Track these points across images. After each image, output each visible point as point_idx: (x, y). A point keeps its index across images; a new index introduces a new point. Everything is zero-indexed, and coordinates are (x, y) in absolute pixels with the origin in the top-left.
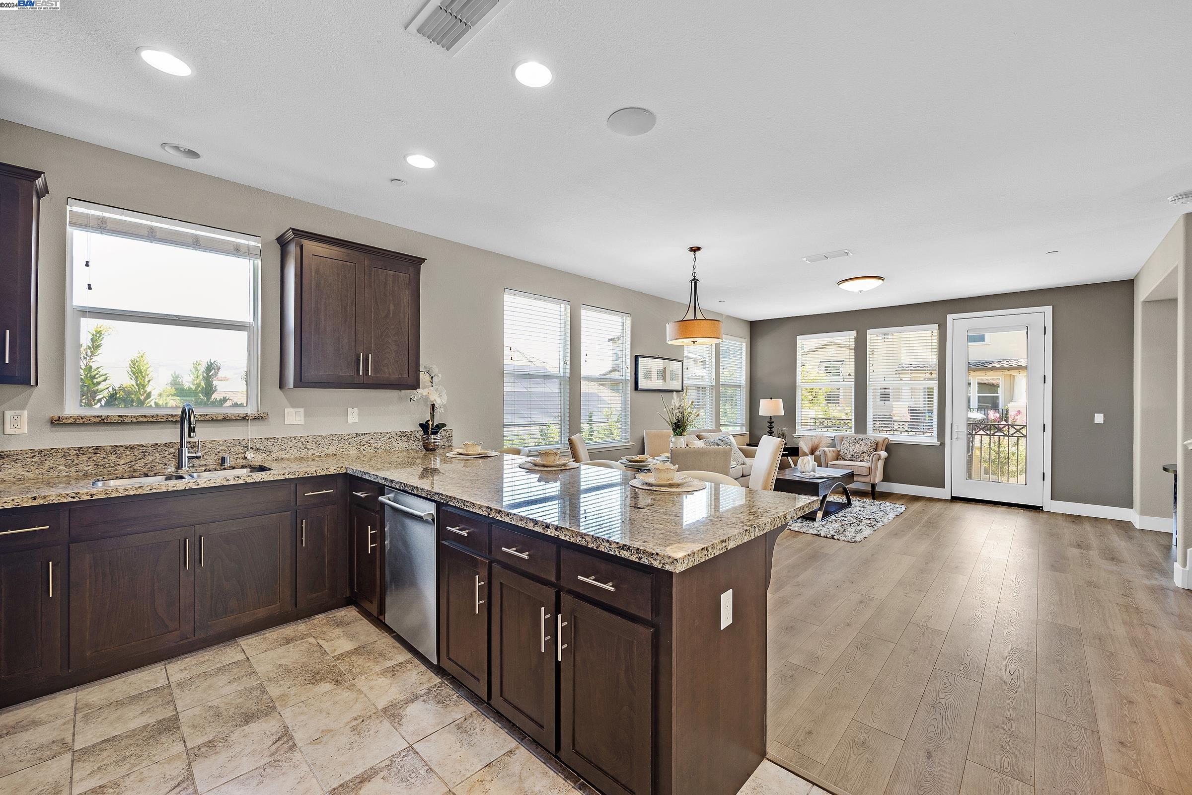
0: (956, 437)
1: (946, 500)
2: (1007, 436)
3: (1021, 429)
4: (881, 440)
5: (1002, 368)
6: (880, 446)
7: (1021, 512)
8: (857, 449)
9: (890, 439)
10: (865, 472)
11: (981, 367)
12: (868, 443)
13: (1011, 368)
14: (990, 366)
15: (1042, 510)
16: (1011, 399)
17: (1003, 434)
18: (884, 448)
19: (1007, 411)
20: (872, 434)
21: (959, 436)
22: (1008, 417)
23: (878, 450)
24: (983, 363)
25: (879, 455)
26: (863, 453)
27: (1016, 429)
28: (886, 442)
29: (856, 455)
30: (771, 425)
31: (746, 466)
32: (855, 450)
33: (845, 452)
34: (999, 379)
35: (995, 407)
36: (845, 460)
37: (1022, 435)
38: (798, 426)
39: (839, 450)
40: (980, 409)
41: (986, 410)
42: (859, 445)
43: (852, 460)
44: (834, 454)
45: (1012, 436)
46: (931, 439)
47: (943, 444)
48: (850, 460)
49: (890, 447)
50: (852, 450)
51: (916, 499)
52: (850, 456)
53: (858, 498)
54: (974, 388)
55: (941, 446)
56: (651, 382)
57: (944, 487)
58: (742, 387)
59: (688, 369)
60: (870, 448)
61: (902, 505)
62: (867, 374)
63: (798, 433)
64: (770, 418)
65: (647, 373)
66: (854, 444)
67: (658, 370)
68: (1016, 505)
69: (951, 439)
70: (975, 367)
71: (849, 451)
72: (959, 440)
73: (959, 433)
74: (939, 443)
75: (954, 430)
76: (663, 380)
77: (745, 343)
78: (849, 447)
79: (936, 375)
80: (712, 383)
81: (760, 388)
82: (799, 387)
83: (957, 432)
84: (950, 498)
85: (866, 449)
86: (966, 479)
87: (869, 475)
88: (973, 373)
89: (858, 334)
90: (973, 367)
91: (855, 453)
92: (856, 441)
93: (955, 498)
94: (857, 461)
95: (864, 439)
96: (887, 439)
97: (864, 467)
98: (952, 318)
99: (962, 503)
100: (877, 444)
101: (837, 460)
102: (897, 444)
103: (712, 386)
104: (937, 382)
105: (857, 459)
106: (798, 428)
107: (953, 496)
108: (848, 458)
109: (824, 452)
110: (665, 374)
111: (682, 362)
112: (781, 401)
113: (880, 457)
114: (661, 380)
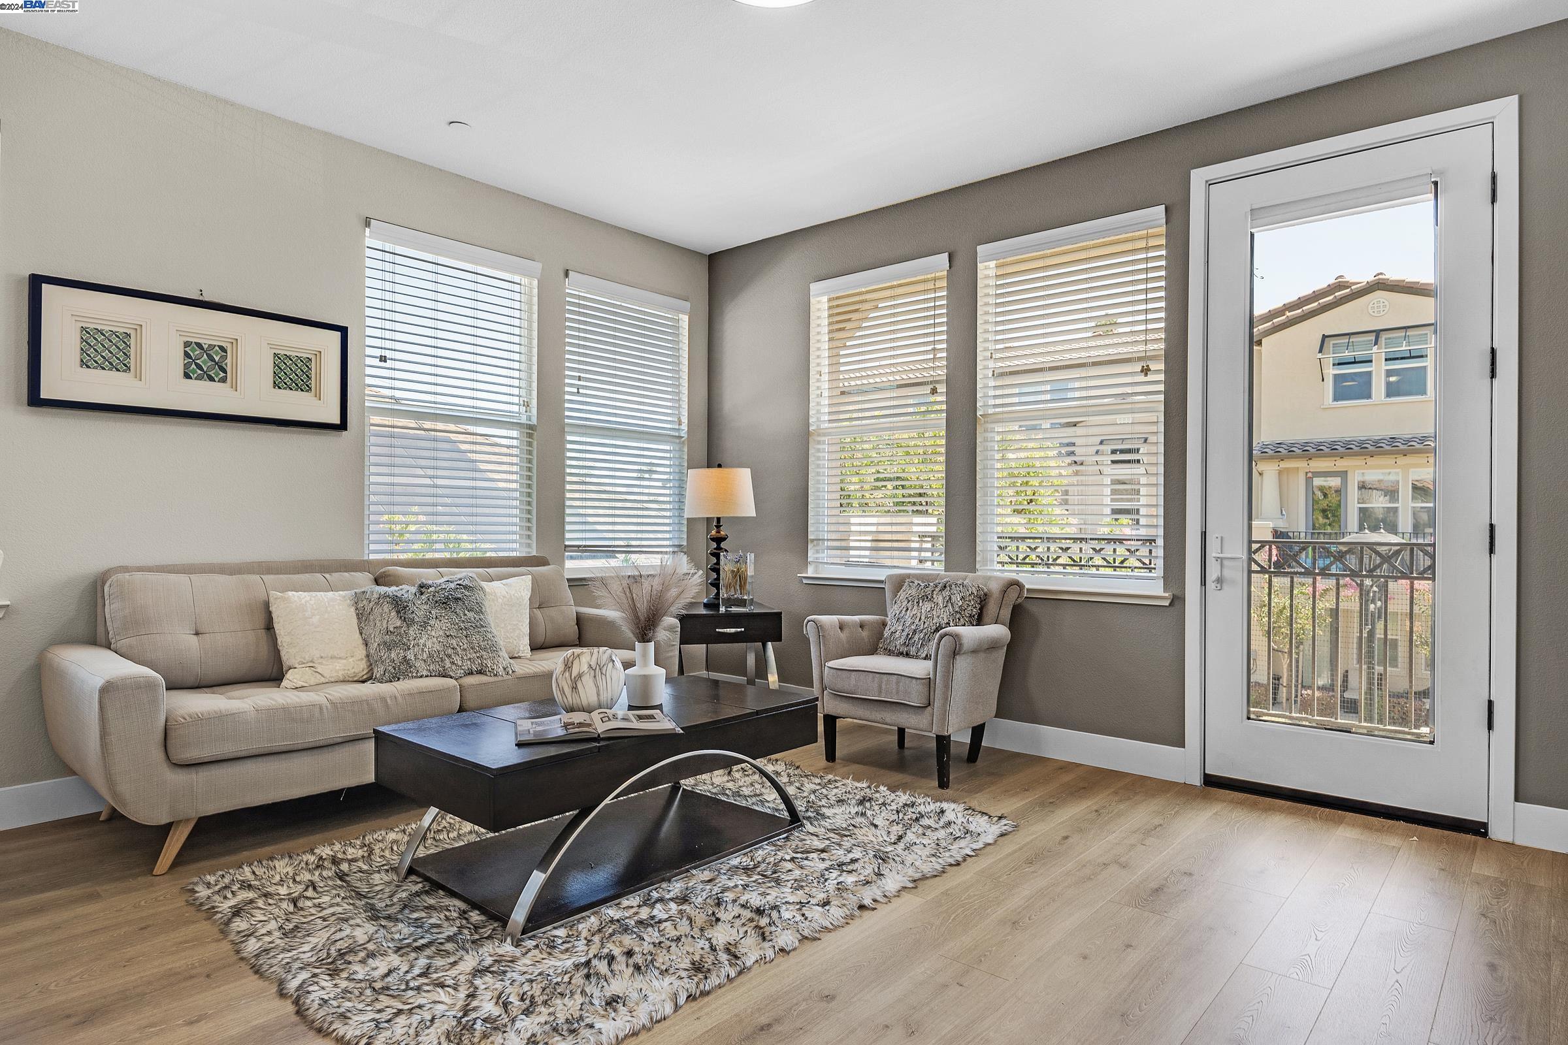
0: (1214, 577)
4: (1000, 588)
6: (992, 608)
7: (1413, 836)
8: (923, 617)
9: (1027, 586)
10: (917, 696)
11: (1418, 446)
12: (956, 598)
15: (1485, 835)
18: (1006, 613)
20: (992, 568)
21: (1226, 573)
23: (986, 619)
25: (956, 637)
28: (1013, 595)
30: (719, 548)
31: (493, 679)
32: (917, 622)
33: (894, 629)
36: (890, 653)
38: (818, 552)
39: (884, 619)
42: (927, 606)
43: (907, 655)
44: (865, 634)
46: (1153, 587)
47: (1178, 600)
48: (902, 654)
49: (1023, 611)
52: (902, 641)
53: (882, 788)
54: (1406, 492)
55: (1173, 606)
56: (137, 383)
57: (1181, 743)
58: (678, 441)
59: (383, 359)
60: (958, 616)
61: (1000, 818)
62: (979, 386)
63: (816, 571)
64: (718, 527)
65: (99, 347)
66: (918, 603)
67: (187, 344)
68: (1399, 813)
69: (1204, 582)
70: (1405, 447)
71: (902, 624)
72: (1225, 586)
73: (1226, 563)
74: (1167, 595)
75: (1212, 553)
76: (223, 380)
77: (684, 313)
78: (903, 612)
79: (1162, 377)
80: (529, 418)
81: (730, 443)
82: (819, 435)
83: (1220, 560)
84: (1196, 780)
85: (945, 618)
86: (1249, 718)
87: (929, 704)
88: (1402, 460)
89: (955, 263)
90: (1402, 447)
91: (915, 632)
92: (927, 589)
93: (1211, 781)
94: (917, 657)
95: (950, 586)
96: (1016, 583)
97: (914, 681)
98: (1207, 182)
99: (1231, 801)
100: (983, 600)
101: (873, 651)
102: (1054, 600)
103: (531, 427)
104: (1162, 397)
105: (918, 650)
106: (818, 555)
107: (1205, 773)
108: (898, 647)
109: (819, 627)
110: (229, 361)
111: (344, 331)
112: (744, 477)
113: (961, 644)
114: (211, 379)
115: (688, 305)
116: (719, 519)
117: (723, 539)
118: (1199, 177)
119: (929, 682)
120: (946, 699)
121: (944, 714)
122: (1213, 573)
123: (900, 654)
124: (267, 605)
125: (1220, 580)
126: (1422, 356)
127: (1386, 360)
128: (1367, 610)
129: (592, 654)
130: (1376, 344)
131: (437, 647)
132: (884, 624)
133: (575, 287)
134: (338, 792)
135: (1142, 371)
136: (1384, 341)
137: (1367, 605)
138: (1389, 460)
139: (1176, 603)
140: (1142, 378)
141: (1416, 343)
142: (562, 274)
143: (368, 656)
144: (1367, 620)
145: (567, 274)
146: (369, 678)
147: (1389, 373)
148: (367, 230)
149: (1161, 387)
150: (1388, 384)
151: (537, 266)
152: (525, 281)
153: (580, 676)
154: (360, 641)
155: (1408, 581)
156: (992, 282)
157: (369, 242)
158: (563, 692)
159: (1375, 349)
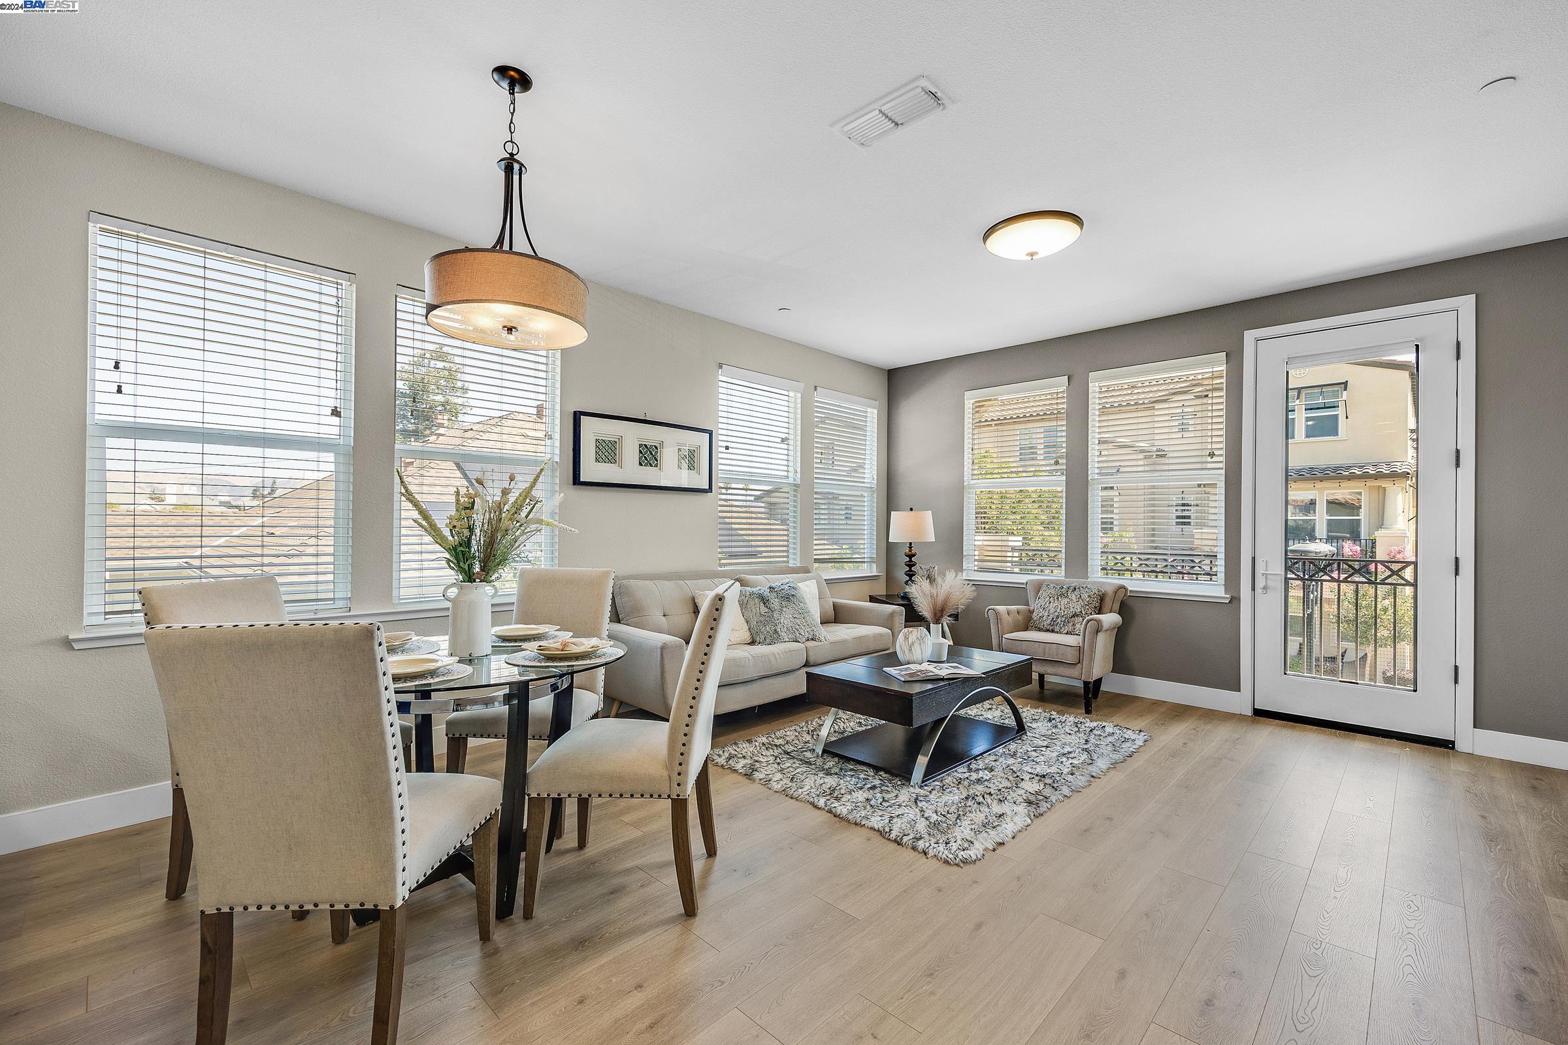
0: (1262, 585)
1: (1240, 718)
2: (1373, 583)
3: (1400, 570)
4: (1110, 590)
5: (1366, 476)
6: (1108, 603)
7: (1408, 749)
8: (1063, 608)
9: (1130, 589)
10: (1070, 657)
11: (1332, 474)
12: (1085, 596)
13: (1379, 476)
14: (1347, 473)
15: (1453, 748)
16: (1381, 525)
17: (1365, 580)
18: (1117, 606)
19: (1374, 543)
20: (1098, 577)
21: (1270, 583)
22: (1375, 552)
23: (1104, 609)
24: (1336, 469)
25: (1099, 622)
26: (1073, 616)
27: (1390, 569)
28: (1121, 594)
29: (1059, 620)
30: (911, 561)
31: (820, 643)
32: (1058, 611)
33: (1040, 615)
34: (1360, 494)
35: (1355, 537)
36: (1040, 630)
37: (1403, 582)
38: (968, 563)
39: (1032, 608)
40: (1330, 539)
41: (1340, 541)
42: (1066, 600)
43: (1053, 631)
44: (1020, 618)
45: (1383, 583)
46: (1215, 590)
47: (1235, 600)
48: (1050, 630)
49: (1127, 605)
50: (1052, 611)
51: (1180, 712)
52: (1048, 622)
53: (1054, 713)
54: (1321, 507)
55: (1232, 603)
56: (619, 469)
57: (1237, 688)
58: (869, 490)
59: (727, 448)
60: (1087, 607)
61: (1140, 731)
62: (1089, 461)
63: (967, 576)
64: (910, 548)
65: (604, 451)
66: (1058, 598)
67: (640, 446)
68: (1393, 735)
69: (1253, 589)
70: (1322, 475)
71: (1047, 611)
72: (1268, 590)
73: (1269, 577)
74: (1228, 596)
75: (1260, 570)
76: (656, 466)
77: (874, 408)
78: (1047, 604)
79: (1222, 459)
80: (795, 480)
81: (905, 493)
82: (969, 488)
83: (1266, 575)
84: (1249, 713)
85: (1078, 608)
86: (1285, 674)
87: (1079, 662)
88: (1319, 485)
89: (1071, 382)
90: (1319, 475)
91: (1058, 617)
92: (1062, 592)
93: (1258, 713)
94: (1061, 633)
95: (1079, 588)
96: (1124, 587)
97: (1069, 647)
98: (1256, 338)
99: (1277, 725)
100: (1102, 598)
101: (1026, 629)
102: (1147, 599)
103: (795, 485)
104: (1223, 472)
105: (1061, 628)
106: (968, 565)
107: (1254, 709)
108: (1046, 626)
109: (997, 613)
110: (658, 454)
111: (711, 433)
112: (928, 515)
113: (1102, 626)
114: (651, 466)
115: (877, 403)
116: (911, 544)
117: (914, 555)
118: (1250, 336)
119: (1080, 649)
120: (1092, 659)
121: (1091, 667)
122: (1260, 583)
123: (1048, 630)
124: (693, 599)
125: (1265, 588)
126: (1334, 407)
127: (1306, 410)
128: (1308, 598)
129: (918, 631)
130: (1298, 398)
131: (790, 624)
132: (1032, 612)
133: (820, 397)
134: (753, 708)
135: (1209, 455)
136: (1304, 397)
137: (1308, 595)
138: (1310, 485)
139: (1234, 601)
140: (1209, 459)
141: (1329, 398)
142: (813, 388)
143: (749, 629)
144: (1308, 605)
145: (816, 389)
146: (753, 643)
147: (1308, 419)
148: (720, 370)
149: (1222, 465)
150: (1307, 426)
151: (802, 385)
152: (792, 394)
153: (913, 644)
154: (743, 621)
155: (1373, 585)
156: (1097, 395)
157: (721, 378)
158: (904, 653)
159: (1297, 402)
